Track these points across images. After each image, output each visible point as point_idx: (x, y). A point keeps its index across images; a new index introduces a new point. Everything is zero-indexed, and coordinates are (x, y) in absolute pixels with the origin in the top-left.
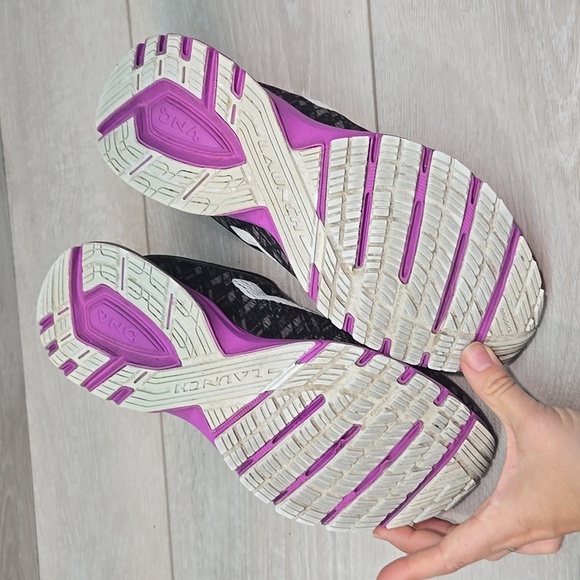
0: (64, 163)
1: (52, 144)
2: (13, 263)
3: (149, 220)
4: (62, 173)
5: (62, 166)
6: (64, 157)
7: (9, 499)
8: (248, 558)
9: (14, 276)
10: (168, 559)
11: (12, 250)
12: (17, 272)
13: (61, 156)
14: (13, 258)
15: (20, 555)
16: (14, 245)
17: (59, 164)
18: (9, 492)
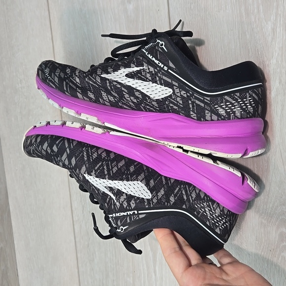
6: (21, 81)
15: (8, 274)
17: (18, 84)
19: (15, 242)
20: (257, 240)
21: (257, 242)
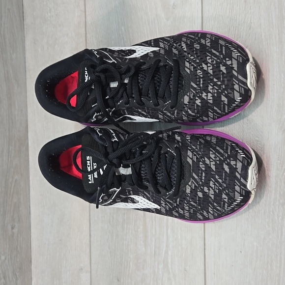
0: (50, 13)
1: (45, 3)
2: (25, 65)
3: (87, 40)
4: (49, 18)
5: (49, 14)
6: (50, 9)
7: (16, 180)
8: (125, 215)
9: (26, 71)
10: (88, 214)
11: (25, 58)
12: (27, 70)
13: (49, 9)
14: (25, 62)
15: (20, 209)
16: (26, 56)
17: (48, 13)
18: (16, 177)
19: (31, 178)
20: (279, 160)
21: (279, 162)
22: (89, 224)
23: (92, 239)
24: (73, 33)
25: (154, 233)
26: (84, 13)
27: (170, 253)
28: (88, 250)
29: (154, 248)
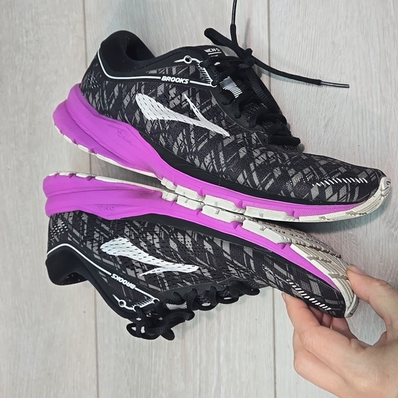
0: (26, 36)
1: (17, 21)
4: (25, 44)
5: (25, 38)
10: (94, 336)
13: (24, 30)
22: (95, 351)
23: (100, 371)
24: (66, 69)
25: (198, 362)
26: (84, 41)
27: (223, 391)
28: (94, 388)
29: (198, 383)
